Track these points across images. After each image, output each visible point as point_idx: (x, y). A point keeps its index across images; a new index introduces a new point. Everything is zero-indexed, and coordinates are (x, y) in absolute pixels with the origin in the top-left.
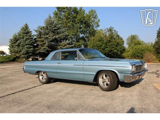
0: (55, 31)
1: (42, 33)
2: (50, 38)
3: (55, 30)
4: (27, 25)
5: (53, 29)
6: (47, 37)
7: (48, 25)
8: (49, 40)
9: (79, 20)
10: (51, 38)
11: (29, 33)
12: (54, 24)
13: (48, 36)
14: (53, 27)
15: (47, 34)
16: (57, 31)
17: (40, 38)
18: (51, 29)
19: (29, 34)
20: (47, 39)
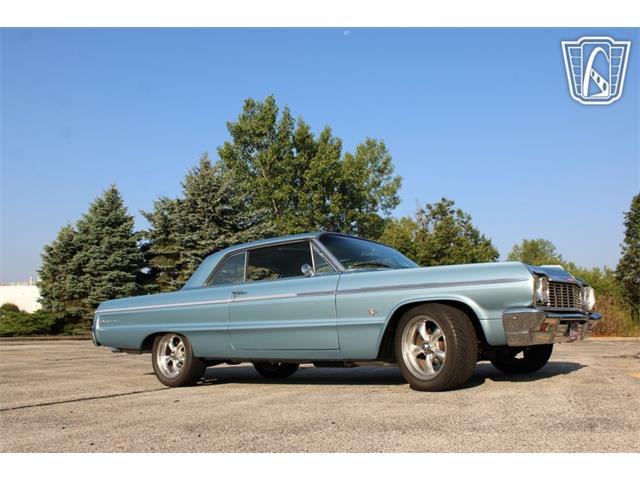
0: (226, 219)
1: (172, 226)
2: (203, 243)
3: (223, 212)
4: (114, 191)
5: (217, 209)
6: (194, 241)
7: (199, 195)
8: (199, 252)
9: (316, 176)
10: (209, 245)
11: (121, 223)
12: (221, 191)
13: (195, 237)
14: (215, 202)
15: (193, 229)
16: (231, 219)
17: (165, 242)
18: (209, 211)
19: (121, 228)
20: (192, 248)
